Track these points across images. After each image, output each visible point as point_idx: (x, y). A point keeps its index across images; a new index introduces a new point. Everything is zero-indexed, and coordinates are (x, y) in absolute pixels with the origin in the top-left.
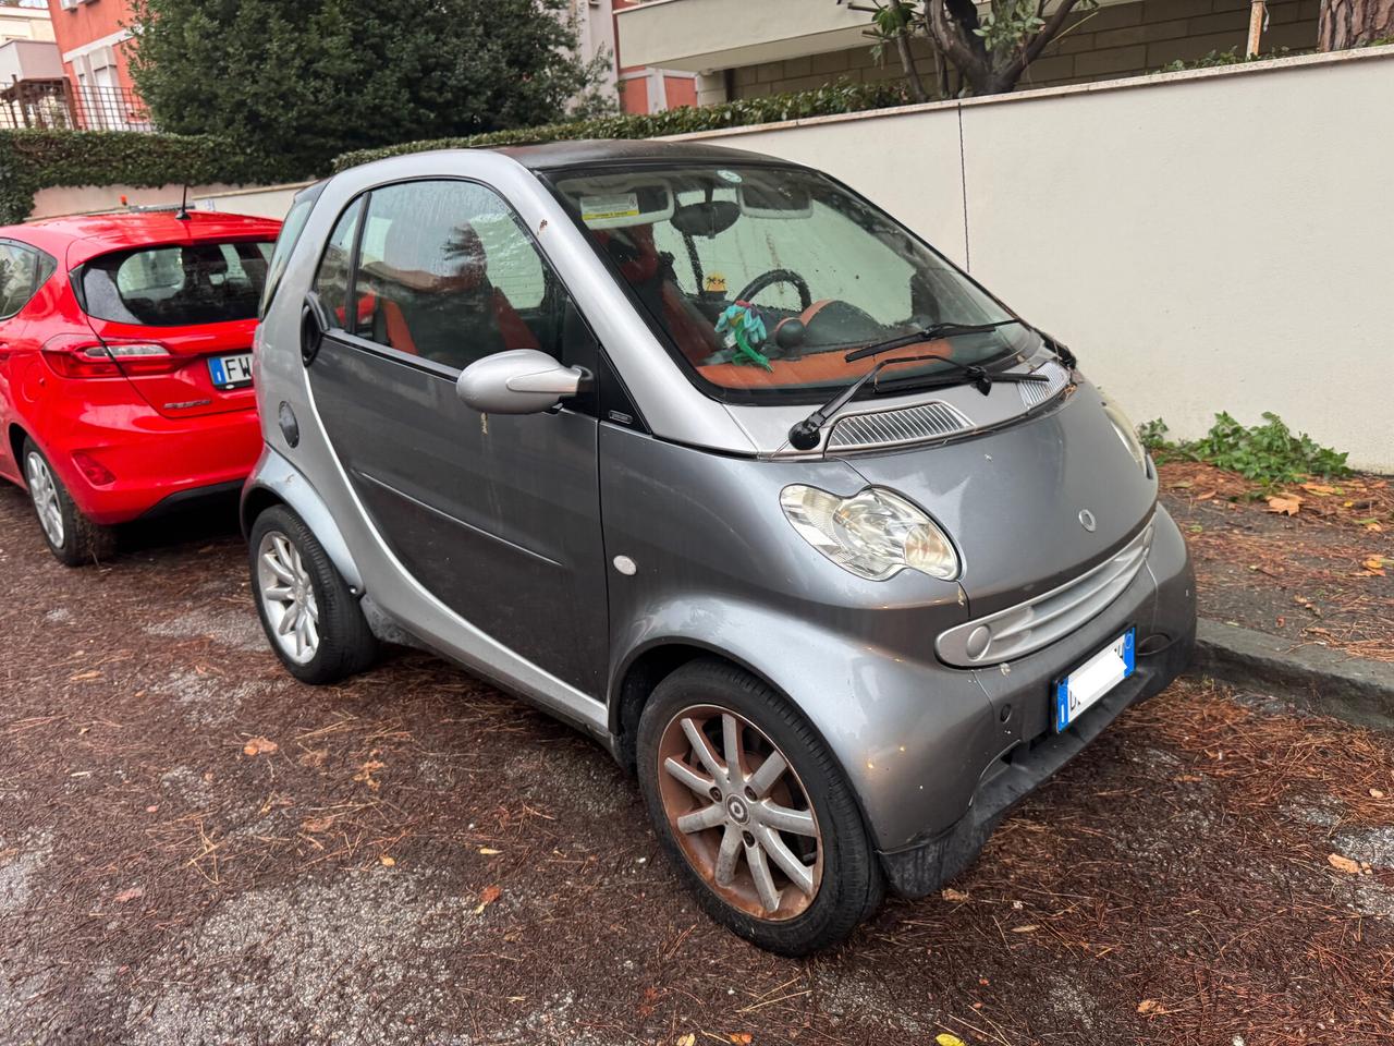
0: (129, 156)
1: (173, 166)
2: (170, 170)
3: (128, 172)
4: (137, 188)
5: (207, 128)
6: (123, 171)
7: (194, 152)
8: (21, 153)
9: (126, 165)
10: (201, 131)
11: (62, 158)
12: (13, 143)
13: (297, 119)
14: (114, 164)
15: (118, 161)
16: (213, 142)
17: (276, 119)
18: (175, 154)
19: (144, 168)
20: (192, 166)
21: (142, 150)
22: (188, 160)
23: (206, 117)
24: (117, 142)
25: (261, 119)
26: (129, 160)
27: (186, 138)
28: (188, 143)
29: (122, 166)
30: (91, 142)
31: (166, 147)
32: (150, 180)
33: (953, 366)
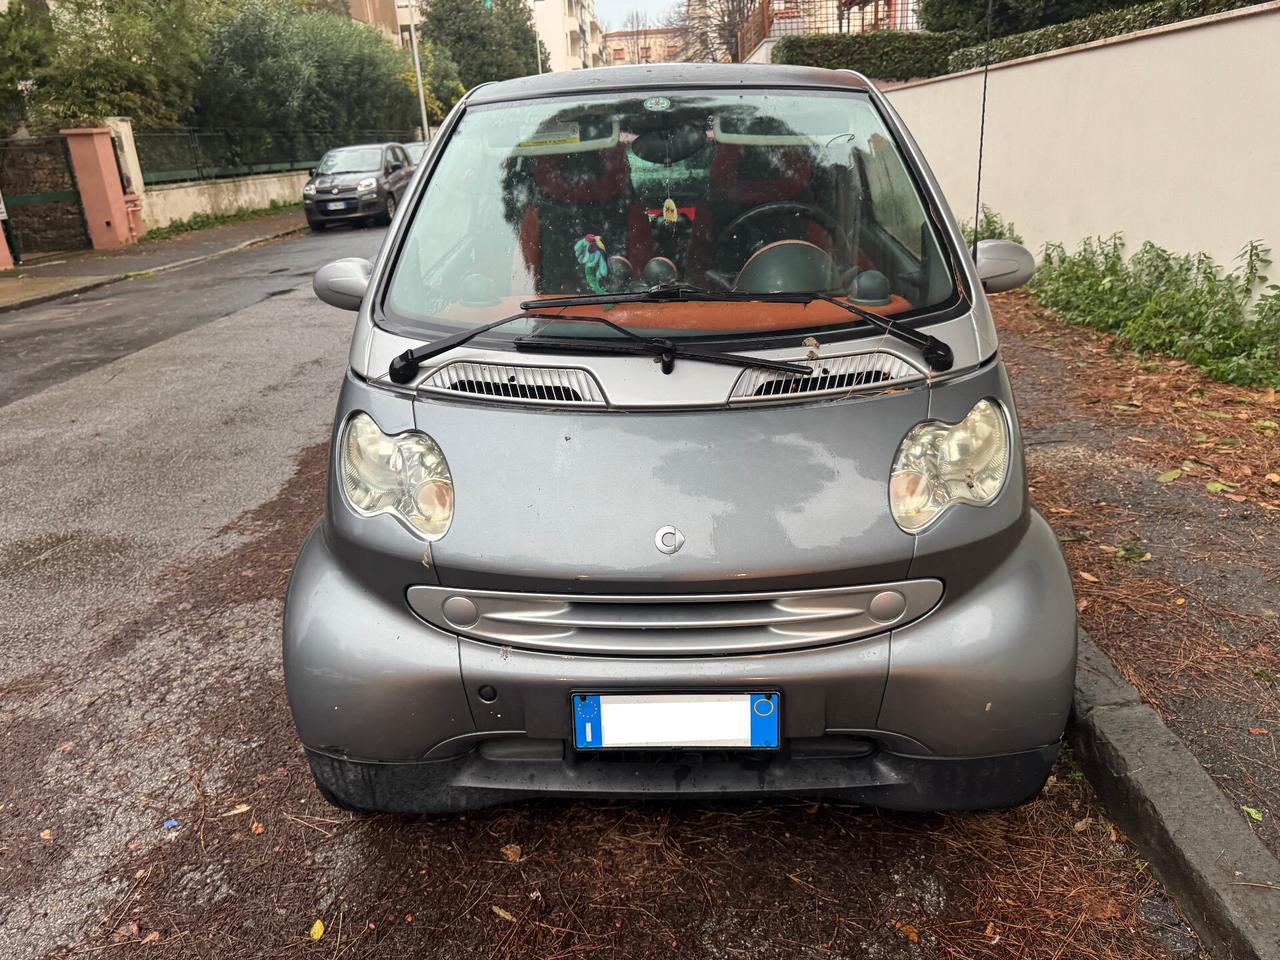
0: (886, 53)
1: (920, 60)
2: (917, 65)
3: (882, 68)
4: (887, 82)
5: (959, 24)
6: (879, 67)
7: (941, 47)
8: (806, 54)
9: (882, 61)
10: (954, 26)
11: (834, 58)
12: (801, 47)
13: (1044, 10)
14: (873, 61)
15: (876, 58)
16: (960, 36)
17: (1022, 11)
18: (925, 51)
19: (896, 64)
20: (936, 60)
21: (898, 48)
22: (935, 55)
23: (961, 12)
24: (880, 42)
25: (1010, 11)
26: (885, 57)
27: (937, 34)
28: (940, 39)
29: (878, 63)
30: (858, 43)
31: (919, 44)
32: (899, 74)
33: (622, 335)
